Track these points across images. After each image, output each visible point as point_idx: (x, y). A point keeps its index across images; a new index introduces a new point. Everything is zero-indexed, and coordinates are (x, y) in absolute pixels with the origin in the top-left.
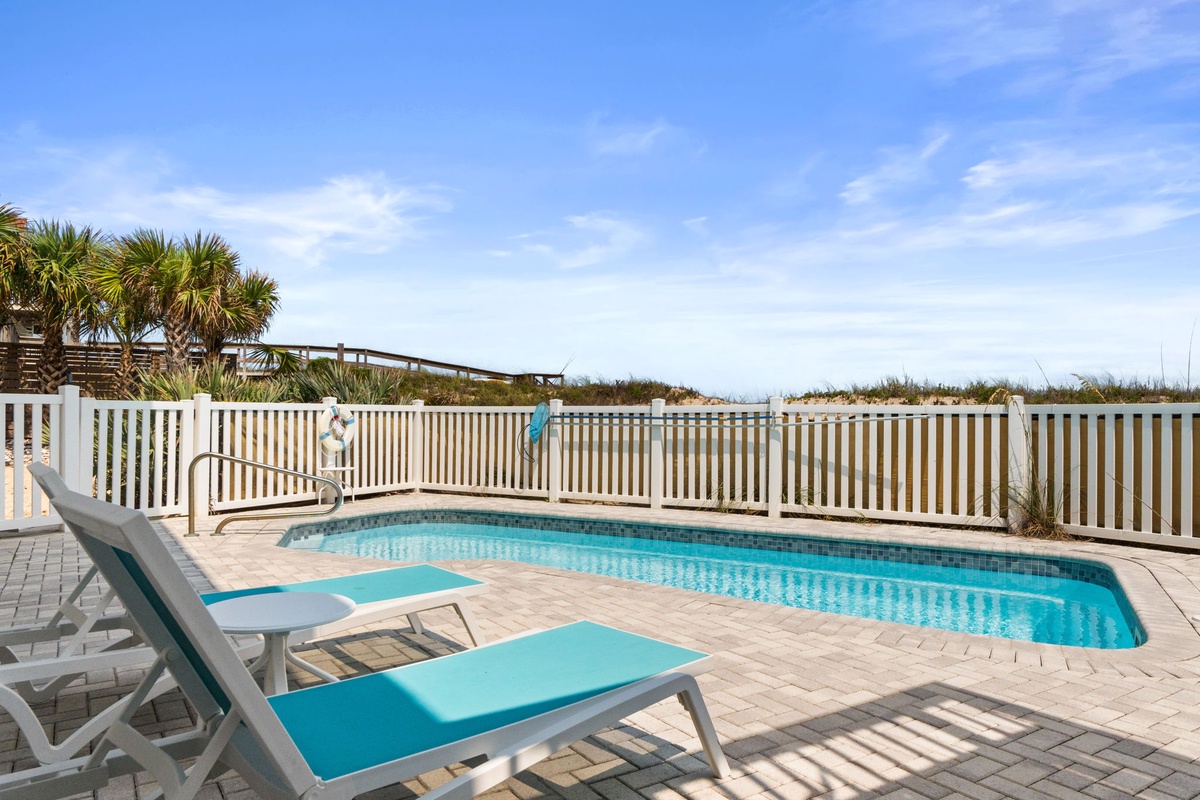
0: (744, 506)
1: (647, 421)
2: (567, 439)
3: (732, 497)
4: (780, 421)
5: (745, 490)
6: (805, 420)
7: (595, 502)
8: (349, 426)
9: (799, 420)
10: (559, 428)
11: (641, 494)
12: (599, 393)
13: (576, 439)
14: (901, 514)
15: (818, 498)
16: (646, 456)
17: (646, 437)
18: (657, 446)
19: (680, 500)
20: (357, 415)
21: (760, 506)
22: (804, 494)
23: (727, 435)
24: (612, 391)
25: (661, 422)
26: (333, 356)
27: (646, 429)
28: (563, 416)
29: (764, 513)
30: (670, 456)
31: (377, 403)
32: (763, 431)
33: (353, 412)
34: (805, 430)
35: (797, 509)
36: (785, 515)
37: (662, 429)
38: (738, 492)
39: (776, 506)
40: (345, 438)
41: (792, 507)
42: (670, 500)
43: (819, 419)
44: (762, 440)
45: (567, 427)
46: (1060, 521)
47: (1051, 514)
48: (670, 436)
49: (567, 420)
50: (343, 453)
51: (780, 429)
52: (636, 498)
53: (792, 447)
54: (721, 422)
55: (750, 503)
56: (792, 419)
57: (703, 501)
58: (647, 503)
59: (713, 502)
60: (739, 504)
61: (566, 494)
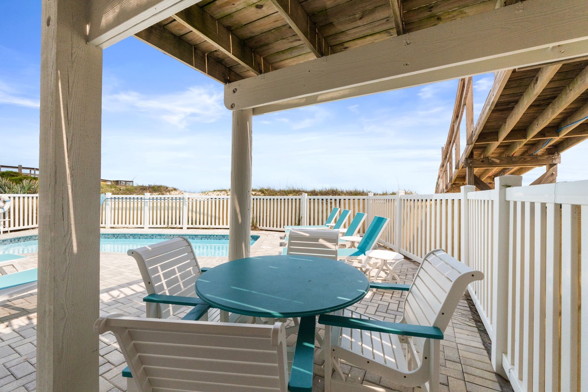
0: (175, 226)
1: (143, 200)
2: (113, 206)
3: (172, 223)
4: (187, 200)
5: (176, 221)
6: (194, 200)
7: (124, 228)
8: (7, 203)
9: (192, 200)
10: (110, 203)
11: (141, 224)
12: (141, 189)
13: (117, 206)
14: (221, 226)
15: (198, 223)
16: (143, 212)
17: (143, 206)
18: (147, 209)
19: (155, 225)
20: (12, 199)
21: (180, 226)
22: (194, 222)
23: (170, 205)
24: (146, 188)
25: (148, 200)
26: (16, 170)
27: (143, 203)
28: (111, 198)
29: (182, 228)
30: (151, 212)
31: (24, 193)
32: (181, 203)
33: (10, 197)
34: (194, 203)
35: (192, 226)
36: (188, 228)
37: (149, 203)
38: (174, 222)
39: (185, 226)
40: (4, 208)
41: (190, 226)
42: (151, 226)
43: (198, 200)
44: (181, 206)
45: (113, 203)
46: (258, 226)
47: (256, 224)
48: (151, 205)
49: (113, 200)
50: (4, 214)
51: (187, 203)
52: (139, 225)
53: (190, 208)
54: (168, 200)
55: (178, 225)
56: (190, 200)
57: (162, 226)
58: (143, 227)
59: (166, 226)
60: (174, 226)
61: (113, 225)
